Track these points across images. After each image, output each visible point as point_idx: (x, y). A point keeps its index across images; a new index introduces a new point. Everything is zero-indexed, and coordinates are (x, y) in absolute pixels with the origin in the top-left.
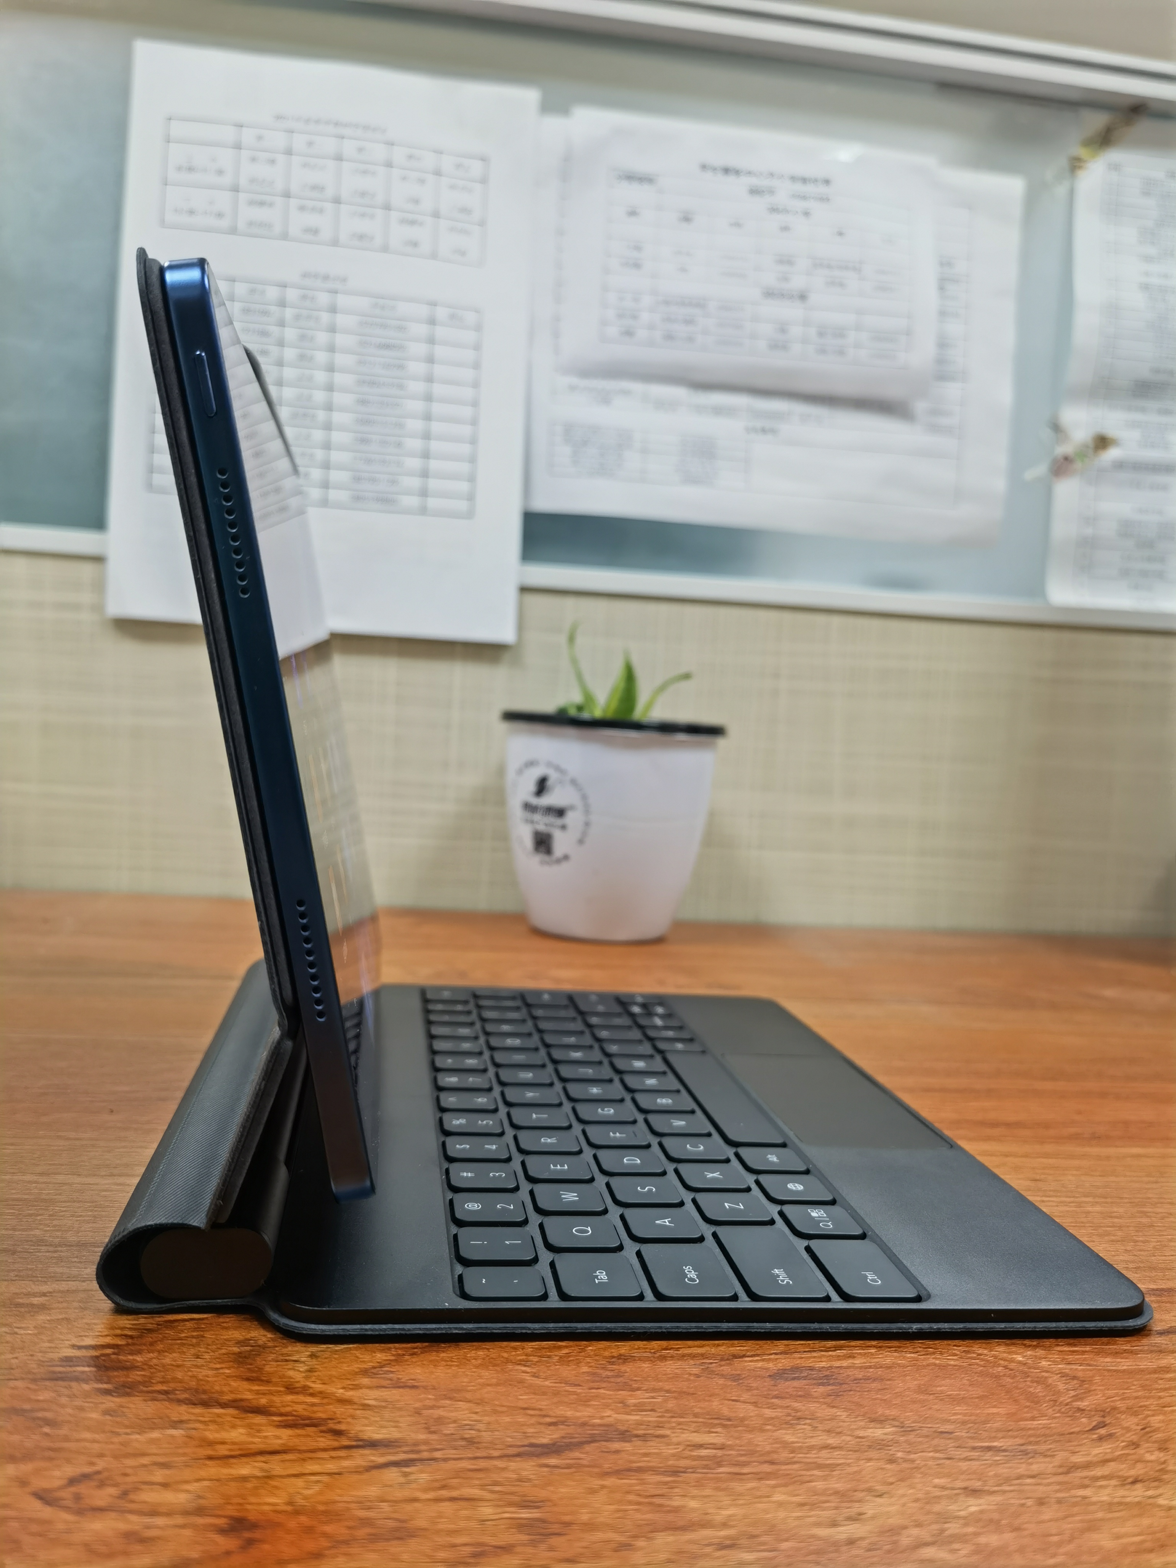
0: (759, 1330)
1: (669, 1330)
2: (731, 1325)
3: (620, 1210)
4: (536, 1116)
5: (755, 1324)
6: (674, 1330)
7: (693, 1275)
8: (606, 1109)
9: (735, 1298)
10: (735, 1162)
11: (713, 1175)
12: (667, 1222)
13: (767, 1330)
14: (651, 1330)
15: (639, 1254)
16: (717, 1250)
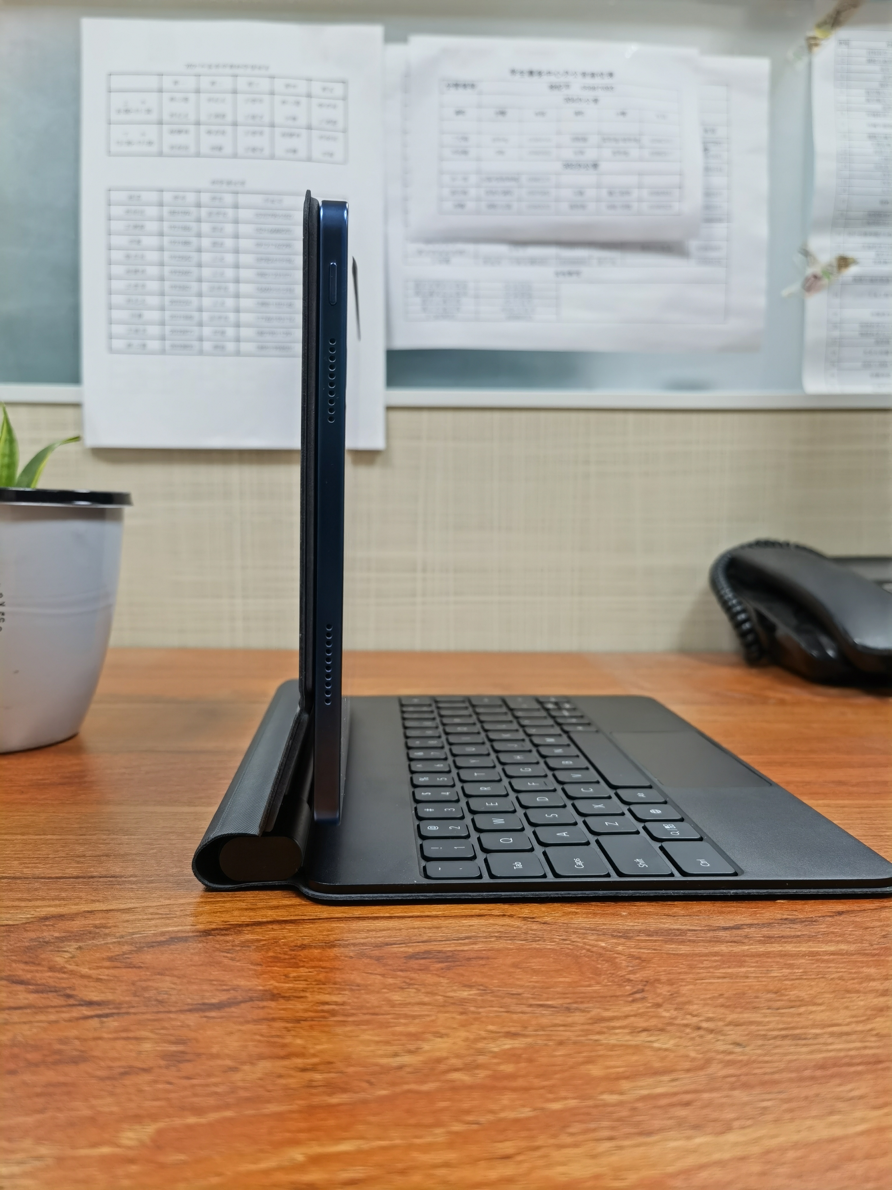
2: (605, 892)
3: (532, 829)
4: (477, 775)
5: (622, 891)
6: (567, 896)
7: (580, 863)
8: (526, 769)
9: (608, 875)
10: (615, 798)
11: (599, 806)
12: (564, 834)
14: (551, 896)
15: (545, 853)
16: (598, 850)
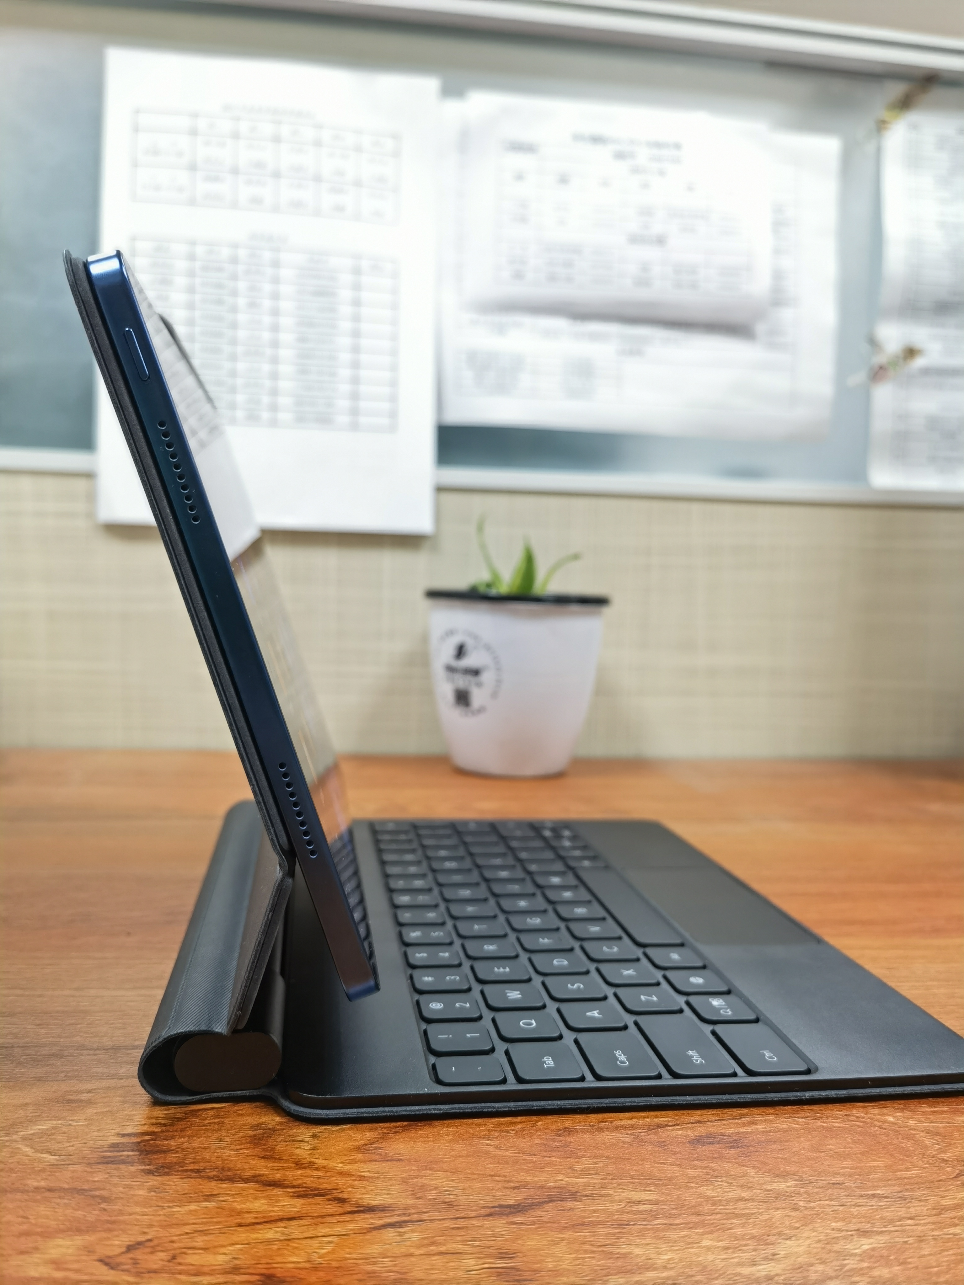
0: (681, 1102)
1: (608, 1105)
2: (658, 1099)
3: (556, 1005)
4: (477, 928)
5: (678, 1098)
6: (612, 1105)
7: (623, 1058)
8: (534, 919)
9: (659, 1077)
10: (644, 961)
11: (628, 973)
12: (596, 1014)
13: (687, 1102)
14: (593, 1105)
15: (576, 1042)
16: (640, 1037)
